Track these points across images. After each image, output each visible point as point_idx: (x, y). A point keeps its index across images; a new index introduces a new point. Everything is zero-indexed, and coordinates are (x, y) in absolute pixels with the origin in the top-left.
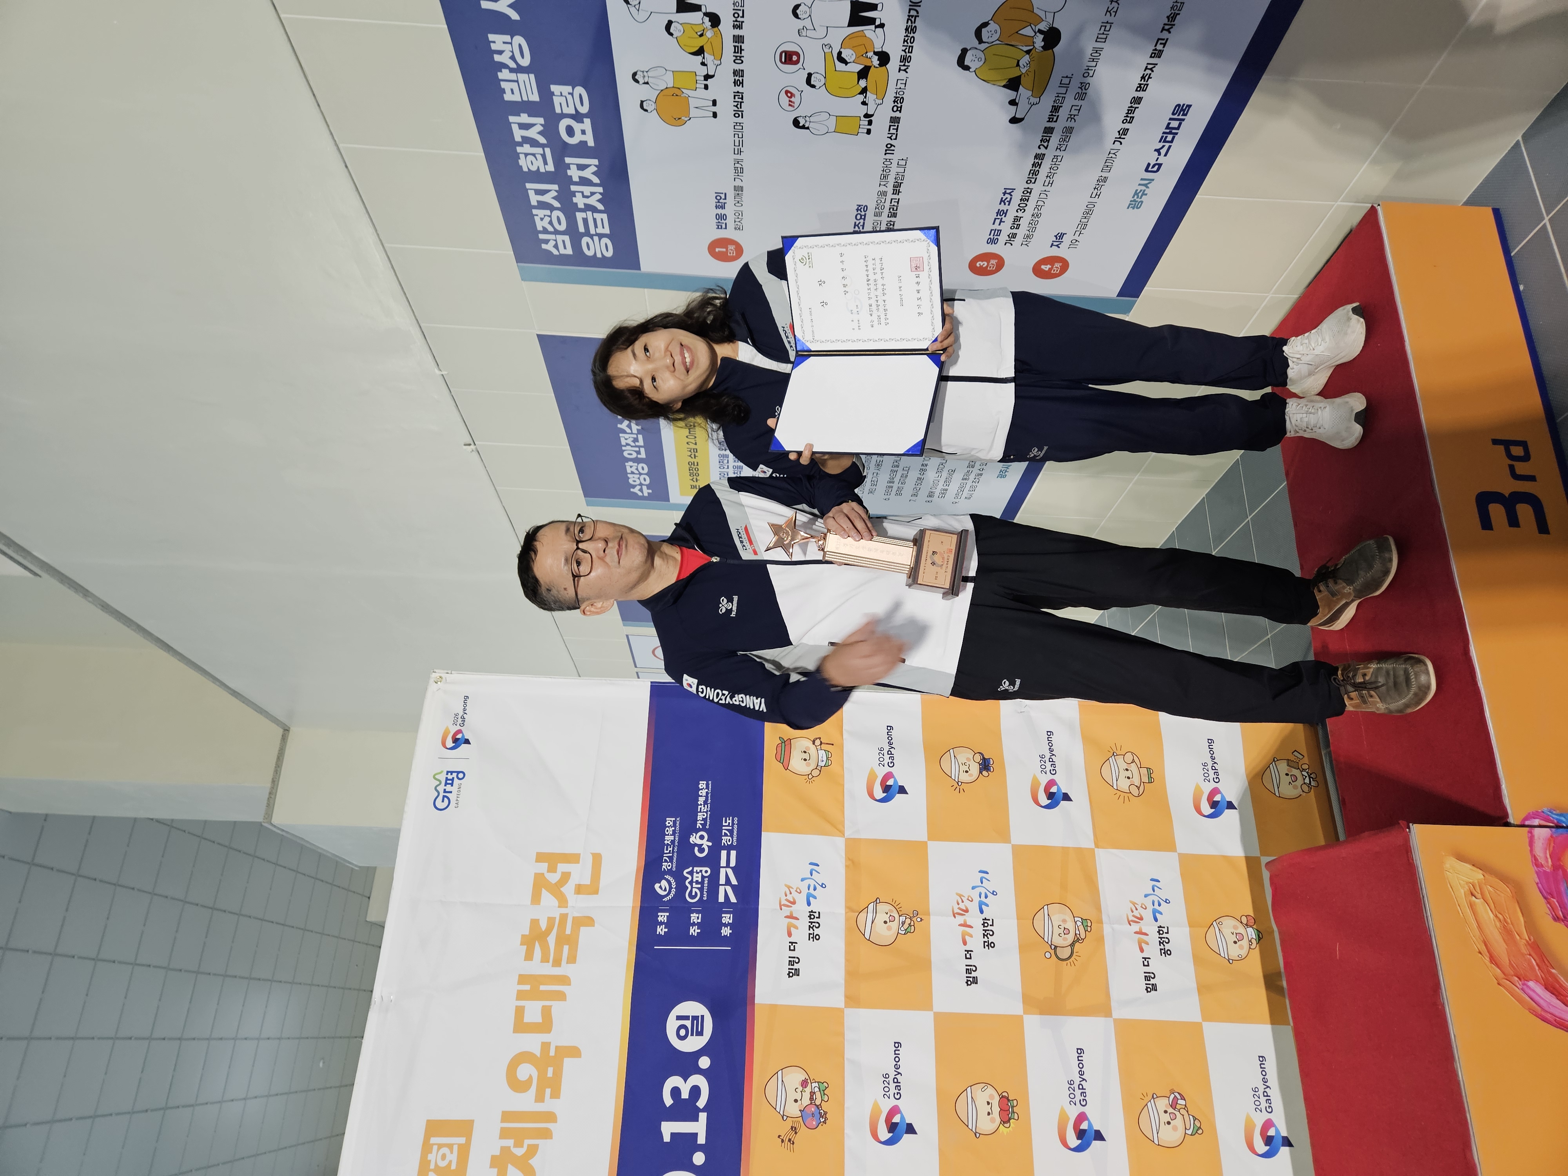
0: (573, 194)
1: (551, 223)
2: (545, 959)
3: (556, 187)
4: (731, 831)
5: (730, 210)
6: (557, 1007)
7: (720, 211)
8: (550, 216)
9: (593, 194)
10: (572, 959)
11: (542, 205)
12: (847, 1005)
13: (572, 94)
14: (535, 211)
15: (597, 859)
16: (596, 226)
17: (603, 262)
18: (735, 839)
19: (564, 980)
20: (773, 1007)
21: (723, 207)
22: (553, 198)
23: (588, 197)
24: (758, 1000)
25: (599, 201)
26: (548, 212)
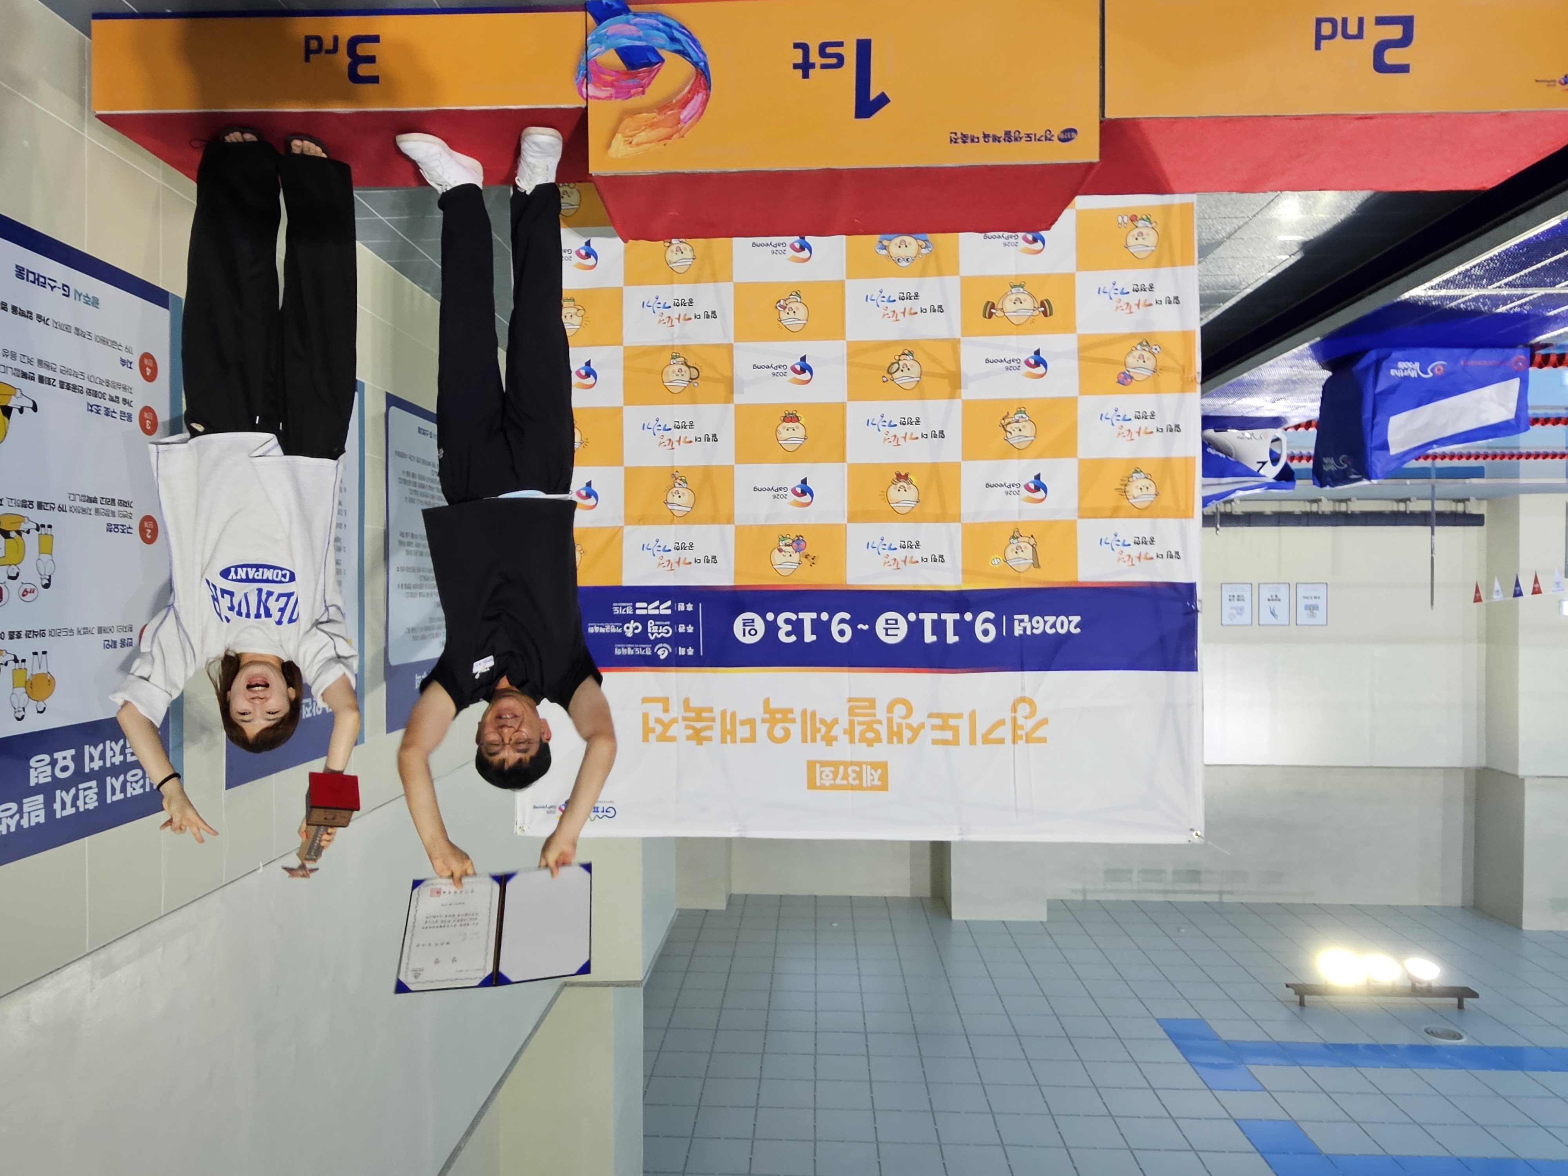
0: (113, 764)
1: (137, 782)
2: (710, 728)
3: (108, 779)
4: (623, 607)
5: (117, 637)
6: (740, 717)
7: (118, 645)
8: (131, 783)
9: (112, 749)
10: (711, 710)
11: (123, 789)
12: (733, 523)
13: (36, 769)
14: (129, 795)
15: (645, 700)
18: (628, 604)
19: (724, 713)
20: (737, 573)
21: (115, 642)
22: (117, 781)
23: (114, 753)
24: (732, 584)
25: (117, 744)
26: (128, 785)
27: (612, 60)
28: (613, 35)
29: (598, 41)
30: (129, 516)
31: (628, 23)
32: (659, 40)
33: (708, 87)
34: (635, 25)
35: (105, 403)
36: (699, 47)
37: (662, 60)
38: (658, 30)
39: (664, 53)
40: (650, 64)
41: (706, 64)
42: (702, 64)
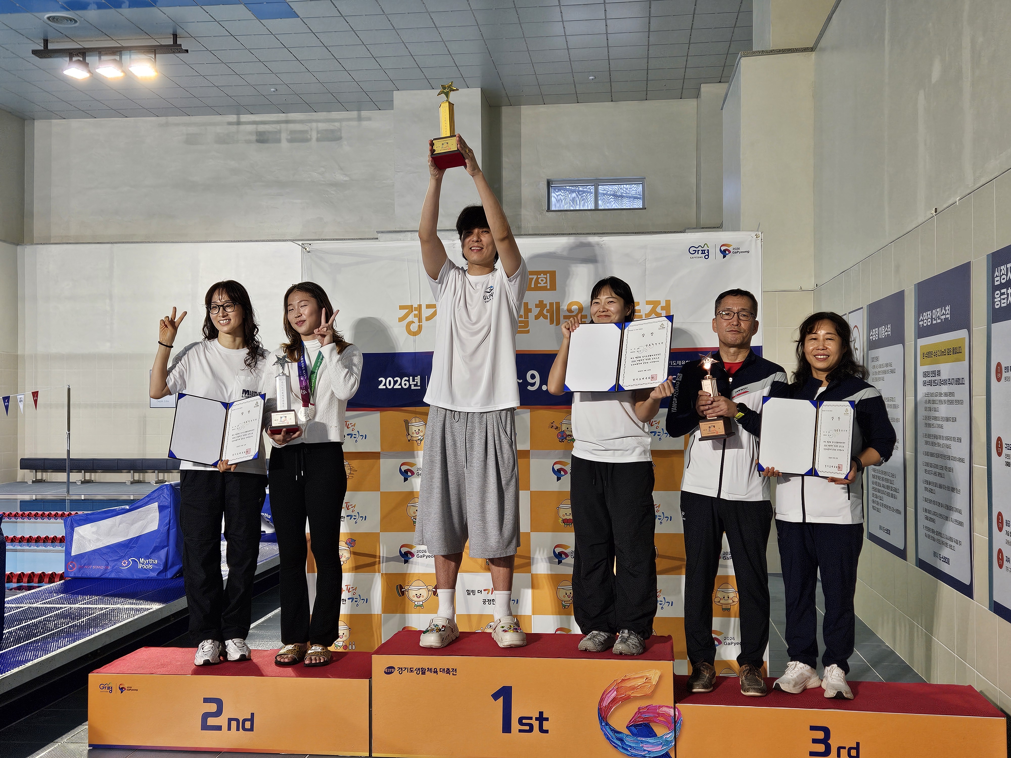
17: (993, 303)
27: (659, 730)
28: (658, 745)
29: (667, 742)
30: (1007, 456)
31: (649, 751)
32: (630, 741)
33: (600, 710)
34: (645, 750)
36: (605, 734)
37: (628, 727)
38: (630, 746)
39: (626, 732)
40: (635, 726)
41: (601, 723)
42: (603, 724)
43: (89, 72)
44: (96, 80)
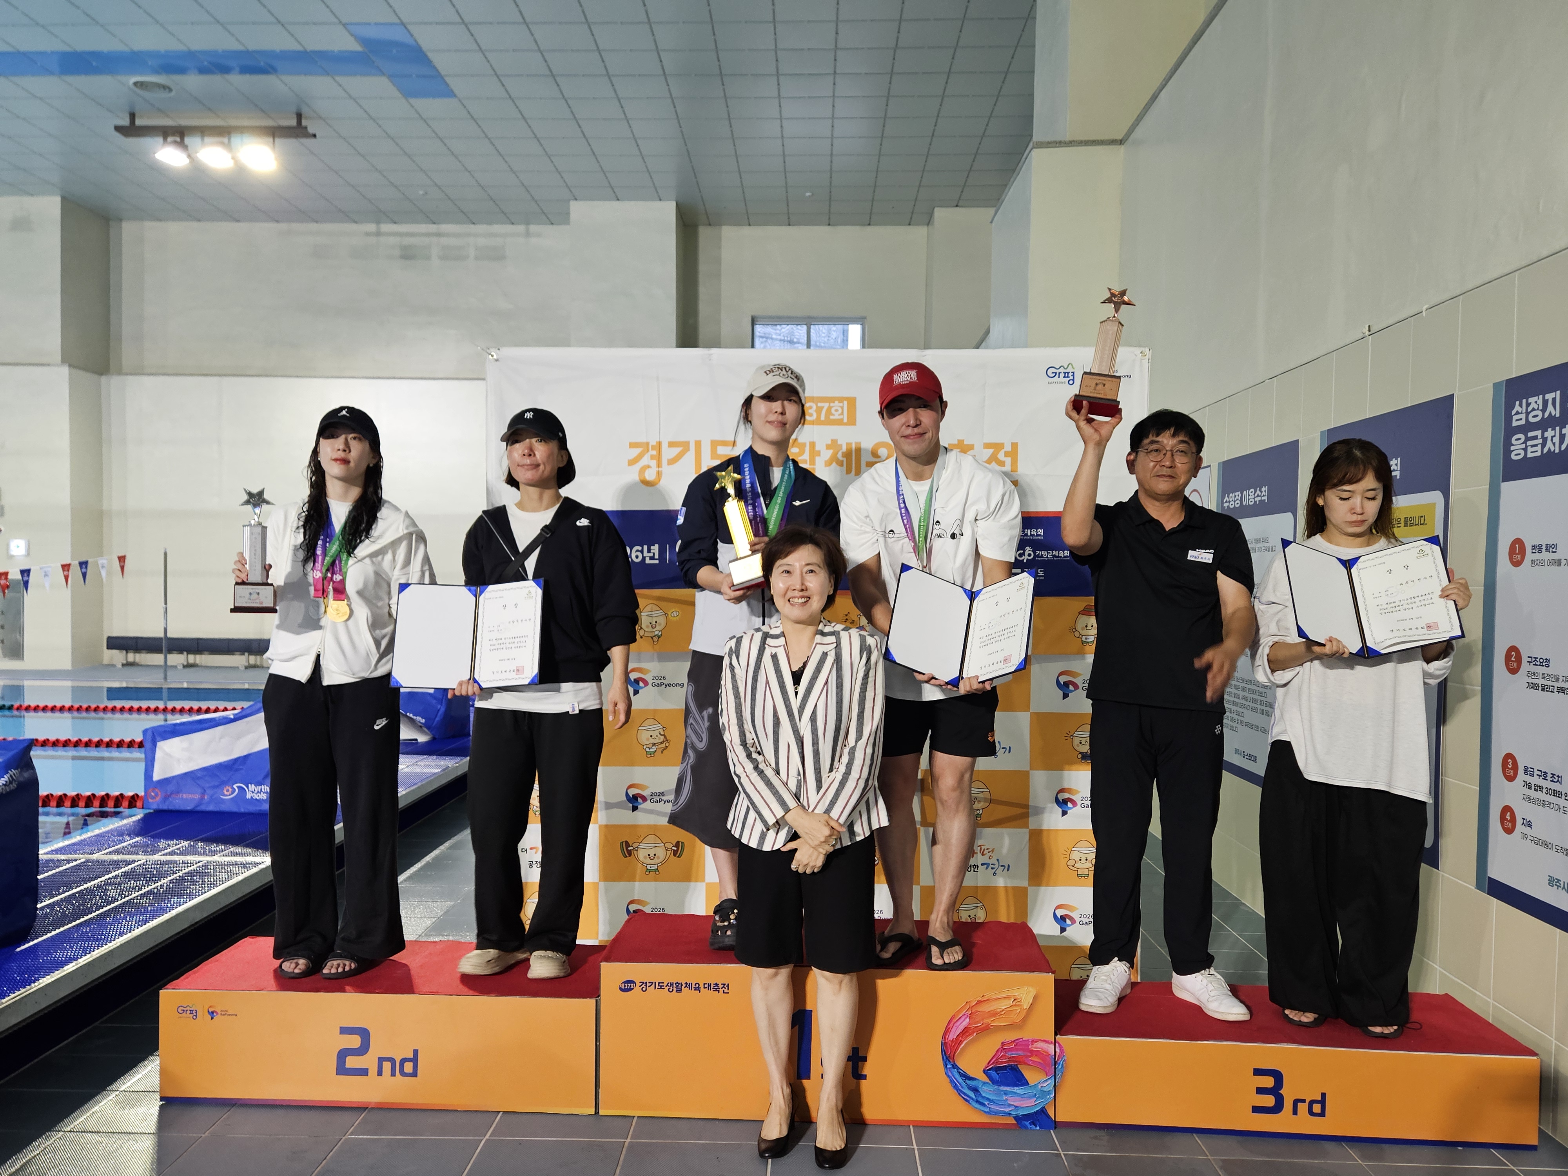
0: (1554, 429)
1: (1533, 410)
3: (1558, 415)
5: (1545, 556)
7: (1544, 547)
8: (1538, 409)
9: (1554, 444)
11: (1545, 402)
14: (1541, 397)
16: (1532, 446)
17: (1507, 452)
21: (1547, 550)
22: (1550, 412)
23: (1552, 440)
25: (1549, 449)
26: (1541, 408)
27: (1031, 1075)
28: (1030, 1097)
29: (1044, 1093)
30: (1530, 674)
31: (1016, 1107)
32: (989, 1091)
33: (944, 1045)
34: (1010, 1105)
35: (1546, 784)
36: (952, 1082)
37: (985, 1071)
38: (988, 1099)
39: (983, 1078)
40: (997, 1069)
41: (945, 1066)
42: (949, 1067)
43: (189, 156)
44: (198, 169)
